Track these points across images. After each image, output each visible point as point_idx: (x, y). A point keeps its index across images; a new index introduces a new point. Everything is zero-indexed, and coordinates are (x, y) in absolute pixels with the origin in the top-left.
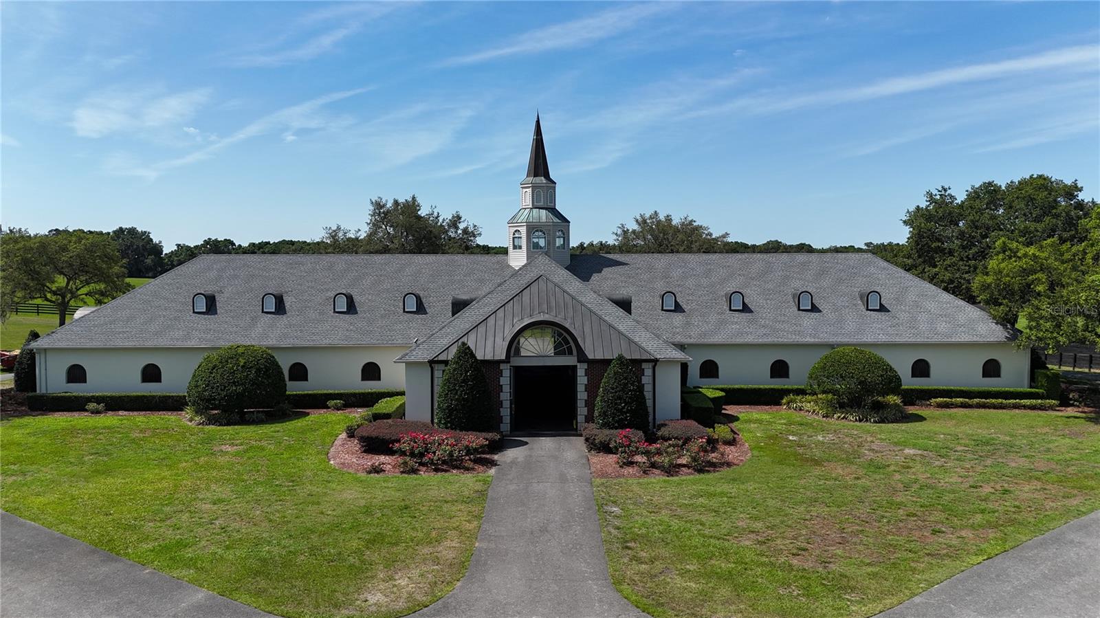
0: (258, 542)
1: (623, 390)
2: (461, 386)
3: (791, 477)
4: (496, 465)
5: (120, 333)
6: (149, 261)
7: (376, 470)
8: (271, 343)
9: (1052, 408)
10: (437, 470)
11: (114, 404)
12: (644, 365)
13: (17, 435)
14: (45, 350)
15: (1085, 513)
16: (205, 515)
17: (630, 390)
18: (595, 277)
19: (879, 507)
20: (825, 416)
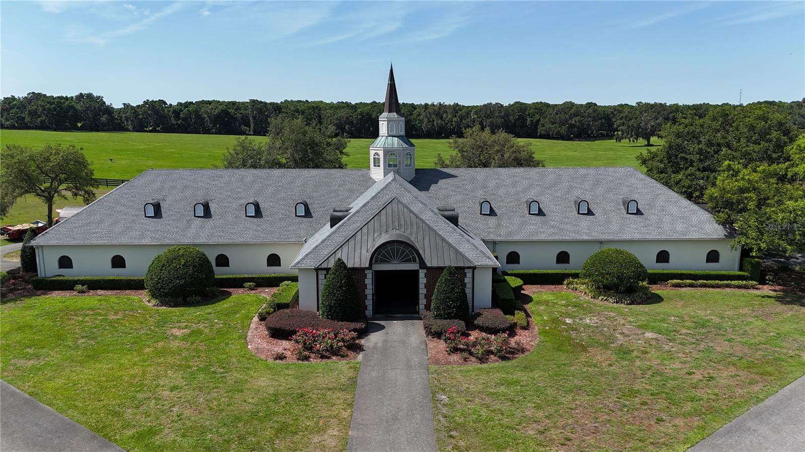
0: (203, 430)
1: (451, 292)
2: (338, 291)
3: (564, 364)
4: (363, 350)
5: (94, 233)
6: (104, 119)
7: (281, 357)
8: (202, 241)
9: (753, 287)
10: (323, 357)
11: (94, 285)
12: (466, 271)
13: (28, 316)
14: (42, 246)
15: (762, 400)
16: (166, 402)
17: (456, 293)
18: (433, 187)
19: (623, 396)
20: (594, 298)
